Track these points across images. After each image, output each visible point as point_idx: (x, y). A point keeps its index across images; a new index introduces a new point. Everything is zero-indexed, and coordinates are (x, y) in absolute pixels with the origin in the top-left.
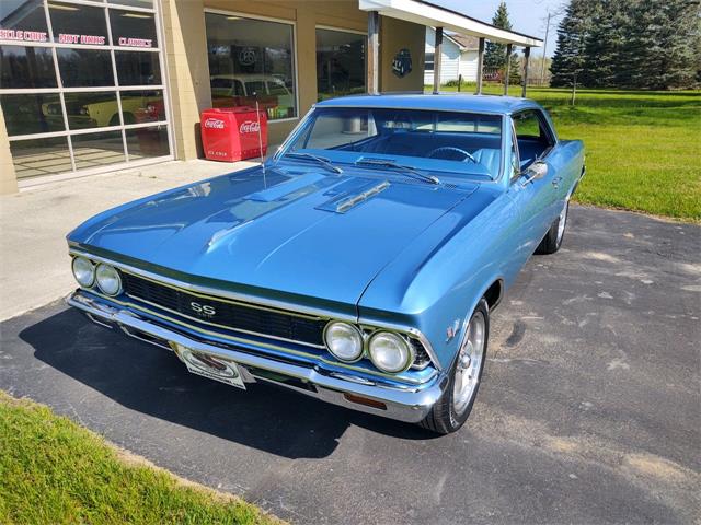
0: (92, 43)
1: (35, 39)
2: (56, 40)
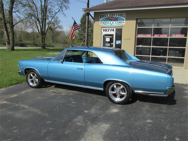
0: (164, 36)
1: (148, 36)
2: (153, 36)
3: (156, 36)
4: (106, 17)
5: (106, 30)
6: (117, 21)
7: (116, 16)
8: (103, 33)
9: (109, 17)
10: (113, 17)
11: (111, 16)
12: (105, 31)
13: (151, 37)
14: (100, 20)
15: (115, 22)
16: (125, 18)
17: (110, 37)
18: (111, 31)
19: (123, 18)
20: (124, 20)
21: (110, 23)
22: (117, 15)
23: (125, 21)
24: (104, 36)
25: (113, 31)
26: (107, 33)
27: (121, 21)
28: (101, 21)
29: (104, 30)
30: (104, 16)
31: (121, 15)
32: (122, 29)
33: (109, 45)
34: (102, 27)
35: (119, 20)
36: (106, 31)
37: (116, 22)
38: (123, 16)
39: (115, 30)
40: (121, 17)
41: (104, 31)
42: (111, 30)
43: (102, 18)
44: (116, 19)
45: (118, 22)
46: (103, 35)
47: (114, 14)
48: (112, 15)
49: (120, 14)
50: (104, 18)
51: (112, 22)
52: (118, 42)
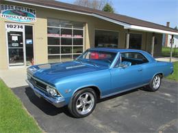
4: (11, 9)
7: (24, 11)
8: (7, 30)
9: (14, 10)
11: (18, 9)
13: (59, 37)
15: (23, 18)
16: (36, 15)
17: (18, 35)
18: (18, 28)
19: (33, 14)
20: (34, 17)
22: (26, 9)
23: (36, 19)
25: (22, 28)
26: (13, 30)
28: (3, 13)
30: (8, 7)
32: (32, 26)
33: (17, 45)
34: (5, 22)
35: (29, 16)
36: (12, 27)
37: (25, 18)
38: (33, 12)
40: (31, 13)
41: (8, 27)
44: (25, 15)
45: (28, 19)
46: (8, 33)
48: (20, 8)
49: (29, 9)
50: (8, 10)
52: (29, 41)
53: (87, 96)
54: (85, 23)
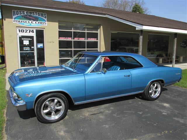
0: (82, 40)
1: (69, 39)
2: (74, 39)
3: (76, 39)
4: (22, 15)
5: (23, 30)
6: (37, 21)
7: (35, 15)
8: (19, 35)
9: (26, 15)
10: (32, 16)
11: (29, 14)
12: (22, 32)
13: (72, 40)
14: (14, 17)
15: (34, 22)
16: (46, 19)
17: (29, 39)
18: (29, 32)
19: (44, 18)
20: (45, 21)
21: (29, 22)
22: (37, 14)
23: (47, 22)
24: (21, 38)
25: (33, 32)
26: (24, 34)
27: (42, 22)
28: (15, 19)
29: (19, 30)
30: (19, 13)
31: (42, 15)
32: (43, 30)
33: (28, 49)
34: (17, 27)
35: (39, 21)
36: (24, 32)
37: (36, 23)
38: (44, 16)
39: (35, 31)
40: (41, 17)
41: (20, 32)
42: (30, 30)
43: (16, 16)
44: (36, 19)
45: (38, 23)
46: (19, 37)
47: (32, 12)
48: (31, 13)
49: (40, 13)
50: (19, 15)
51: (30, 22)
52: (40, 45)
53: (56, 101)
54: (99, 26)
